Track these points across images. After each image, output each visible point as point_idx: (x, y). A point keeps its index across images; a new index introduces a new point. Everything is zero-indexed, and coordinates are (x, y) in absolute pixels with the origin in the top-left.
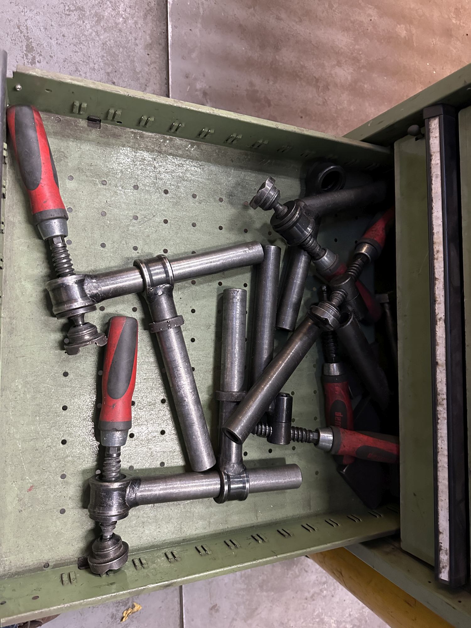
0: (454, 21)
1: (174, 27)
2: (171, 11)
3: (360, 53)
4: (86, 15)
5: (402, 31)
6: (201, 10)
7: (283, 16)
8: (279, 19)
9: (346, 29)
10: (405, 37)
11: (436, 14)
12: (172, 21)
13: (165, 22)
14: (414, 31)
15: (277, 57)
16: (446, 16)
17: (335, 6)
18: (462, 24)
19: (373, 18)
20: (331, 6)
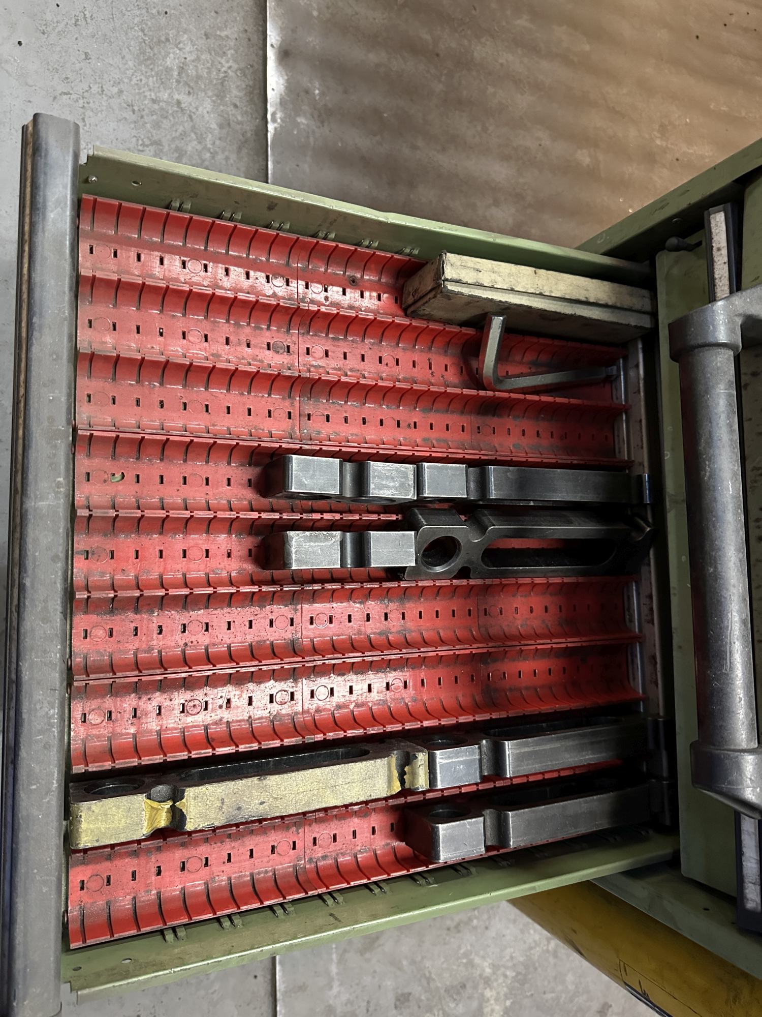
0: (658, 142)
1: (276, 163)
2: (272, 143)
3: (526, 188)
4: (165, 150)
5: (584, 157)
6: (311, 140)
7: (420, 143)
8: (414, 147)
9: (506, 158)
10: (588, 166)
11: (633, 133)
12: (273, 155)
13: (264, 157)
14: (601, 157)
15: (412, 196)
16: (647, 136)
17: (491, 128)
18: (669, 146)
19: (543, 143)
20: (485, 129)
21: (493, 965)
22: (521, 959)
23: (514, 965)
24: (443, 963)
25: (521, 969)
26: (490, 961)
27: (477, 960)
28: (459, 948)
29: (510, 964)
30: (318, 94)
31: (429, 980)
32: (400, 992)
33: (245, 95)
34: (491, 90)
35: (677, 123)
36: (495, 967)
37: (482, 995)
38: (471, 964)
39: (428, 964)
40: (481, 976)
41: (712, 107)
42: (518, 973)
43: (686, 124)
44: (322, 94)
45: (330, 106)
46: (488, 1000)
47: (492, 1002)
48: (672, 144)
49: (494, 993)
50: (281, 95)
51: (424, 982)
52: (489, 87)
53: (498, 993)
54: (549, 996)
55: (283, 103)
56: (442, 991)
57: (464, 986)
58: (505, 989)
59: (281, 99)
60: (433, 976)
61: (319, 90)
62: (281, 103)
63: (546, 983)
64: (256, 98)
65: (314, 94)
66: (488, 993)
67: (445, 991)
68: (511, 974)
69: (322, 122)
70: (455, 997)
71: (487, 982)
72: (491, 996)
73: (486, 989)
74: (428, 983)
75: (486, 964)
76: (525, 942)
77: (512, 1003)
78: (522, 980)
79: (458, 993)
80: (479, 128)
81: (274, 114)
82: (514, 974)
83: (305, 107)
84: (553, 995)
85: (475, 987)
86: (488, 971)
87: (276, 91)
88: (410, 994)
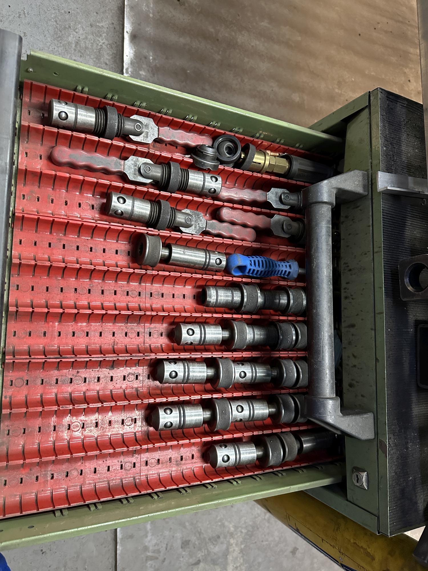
0: (337, 90)
5: (296, 97)
7: (207, 87)
9: (253, 96)
10: (298, 102)
11: (323, 85)
14: (305, 97)
16: (331, 87)
17: (246, 80)
18: (343, 93)
19: (274, 89)
20: (243, 81)
21: (235, 526)
22: (251, 523)
23: (247, 527)
24: (208, 525)
25: (250, 528)
26: (233, 524)
27: (226, 524)
28: (217, 516)
29: (244, 526)
30: (152, 59)
31: (200, 533)
32: (184, 539)
33: (112, 58)
34: (246, 60)
35: (347, 81)
36: (236, 527)
37: (229, 542)
38: (223, 526)
39: (199, 525)
40: (228, 532)
41: (367, 73)
42: (249, 531)
43: (352, 81)
44: (154, 59)
45: (158, 65)
46: (232, 545)
47: (234, 545)
48: (344, 92)
49: (235, 541)
50: (131, 59)
51: (198, 535)
52: (245, 58)
53: (237, 541)
54: (265, 543)
55: (132, 63)
56: (207, 540)
57: (219, 537)
58: (241, 539)
59: (131, 61)
60: (202, 531)
61: (152, 57)
62: (131, 64)
63: (263, 536)
64: (117, 60)
65: (149, 59)
66: (232, 541)
67: (209, 539)
68: (244, 531)
69: (154, 75)
70: (214, 542)
71: (232, 535)
72: (234, 542)
73: (230, 538)
74: (200, 535)
75: (231, 526)
76: (252, 514)
77: (245, 546)
78: (250, 534)
79: (216, 541)
80: (239, 80)
81: (127, 69)
82: (246, 531)
83: (144, 66)
84: (267, 543)
85: (225, 537)
86: (232, 529)
87: (128, 57)
88: (189, 541)
